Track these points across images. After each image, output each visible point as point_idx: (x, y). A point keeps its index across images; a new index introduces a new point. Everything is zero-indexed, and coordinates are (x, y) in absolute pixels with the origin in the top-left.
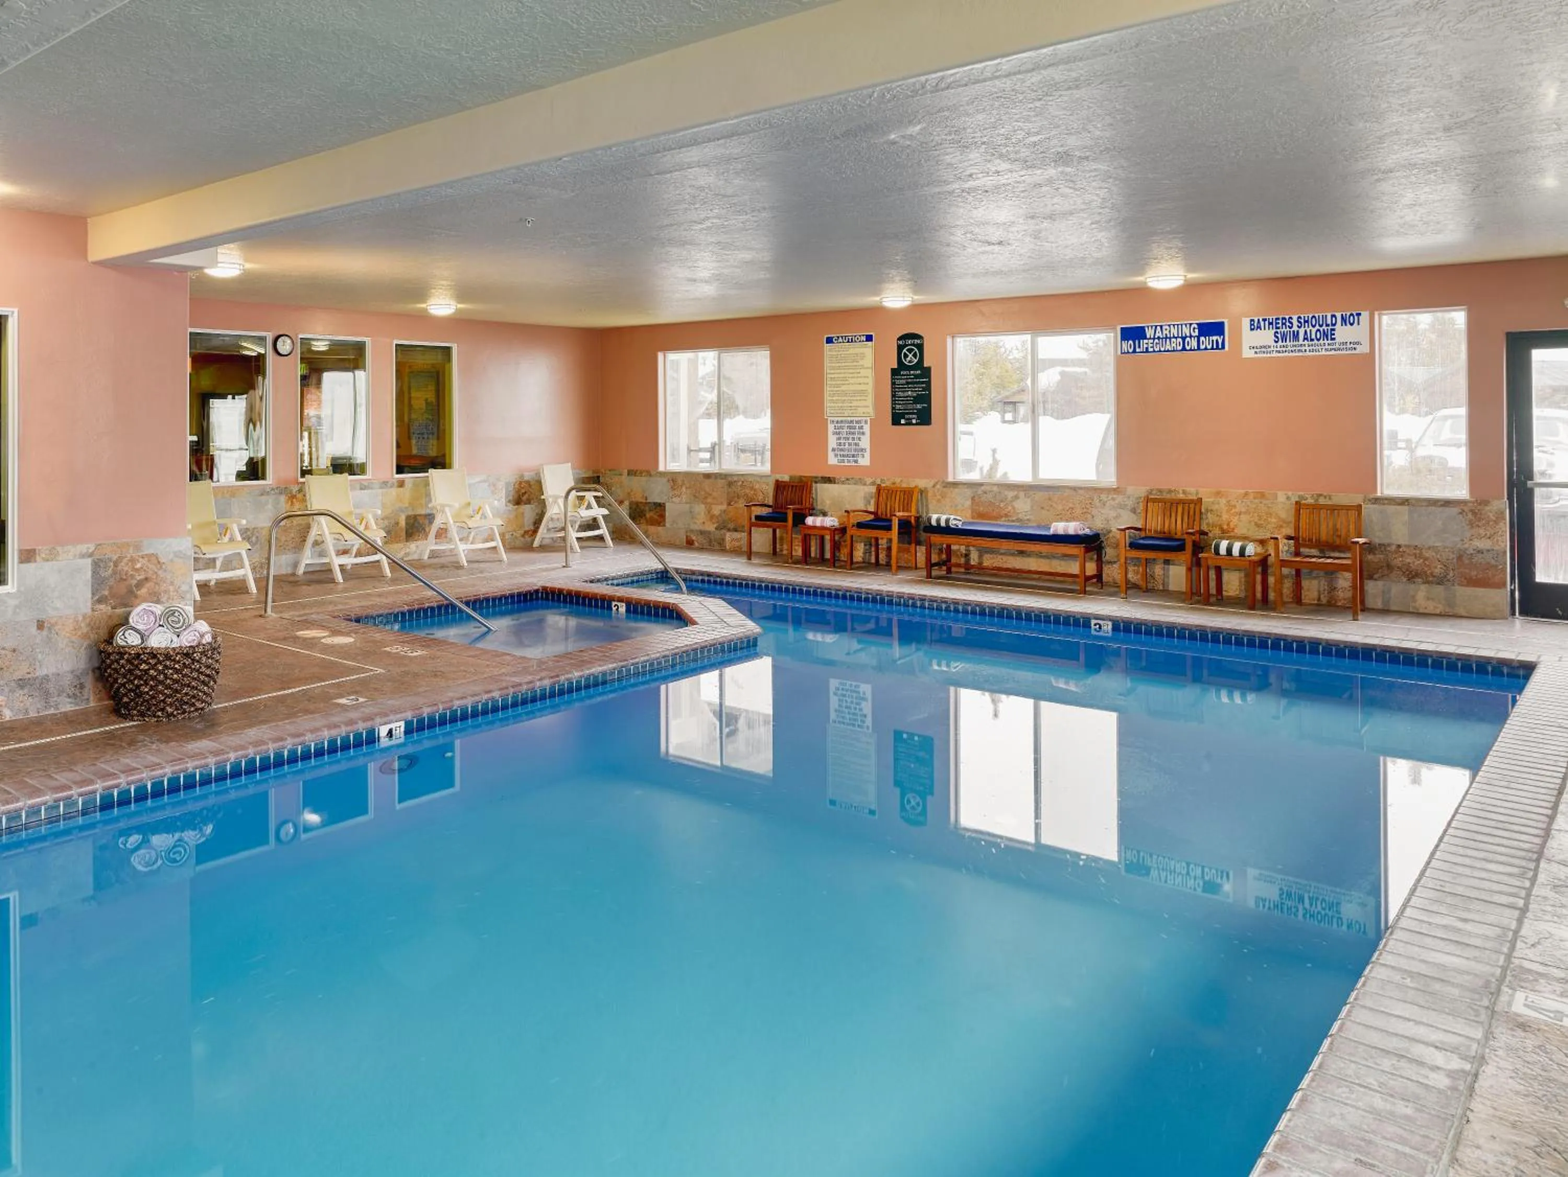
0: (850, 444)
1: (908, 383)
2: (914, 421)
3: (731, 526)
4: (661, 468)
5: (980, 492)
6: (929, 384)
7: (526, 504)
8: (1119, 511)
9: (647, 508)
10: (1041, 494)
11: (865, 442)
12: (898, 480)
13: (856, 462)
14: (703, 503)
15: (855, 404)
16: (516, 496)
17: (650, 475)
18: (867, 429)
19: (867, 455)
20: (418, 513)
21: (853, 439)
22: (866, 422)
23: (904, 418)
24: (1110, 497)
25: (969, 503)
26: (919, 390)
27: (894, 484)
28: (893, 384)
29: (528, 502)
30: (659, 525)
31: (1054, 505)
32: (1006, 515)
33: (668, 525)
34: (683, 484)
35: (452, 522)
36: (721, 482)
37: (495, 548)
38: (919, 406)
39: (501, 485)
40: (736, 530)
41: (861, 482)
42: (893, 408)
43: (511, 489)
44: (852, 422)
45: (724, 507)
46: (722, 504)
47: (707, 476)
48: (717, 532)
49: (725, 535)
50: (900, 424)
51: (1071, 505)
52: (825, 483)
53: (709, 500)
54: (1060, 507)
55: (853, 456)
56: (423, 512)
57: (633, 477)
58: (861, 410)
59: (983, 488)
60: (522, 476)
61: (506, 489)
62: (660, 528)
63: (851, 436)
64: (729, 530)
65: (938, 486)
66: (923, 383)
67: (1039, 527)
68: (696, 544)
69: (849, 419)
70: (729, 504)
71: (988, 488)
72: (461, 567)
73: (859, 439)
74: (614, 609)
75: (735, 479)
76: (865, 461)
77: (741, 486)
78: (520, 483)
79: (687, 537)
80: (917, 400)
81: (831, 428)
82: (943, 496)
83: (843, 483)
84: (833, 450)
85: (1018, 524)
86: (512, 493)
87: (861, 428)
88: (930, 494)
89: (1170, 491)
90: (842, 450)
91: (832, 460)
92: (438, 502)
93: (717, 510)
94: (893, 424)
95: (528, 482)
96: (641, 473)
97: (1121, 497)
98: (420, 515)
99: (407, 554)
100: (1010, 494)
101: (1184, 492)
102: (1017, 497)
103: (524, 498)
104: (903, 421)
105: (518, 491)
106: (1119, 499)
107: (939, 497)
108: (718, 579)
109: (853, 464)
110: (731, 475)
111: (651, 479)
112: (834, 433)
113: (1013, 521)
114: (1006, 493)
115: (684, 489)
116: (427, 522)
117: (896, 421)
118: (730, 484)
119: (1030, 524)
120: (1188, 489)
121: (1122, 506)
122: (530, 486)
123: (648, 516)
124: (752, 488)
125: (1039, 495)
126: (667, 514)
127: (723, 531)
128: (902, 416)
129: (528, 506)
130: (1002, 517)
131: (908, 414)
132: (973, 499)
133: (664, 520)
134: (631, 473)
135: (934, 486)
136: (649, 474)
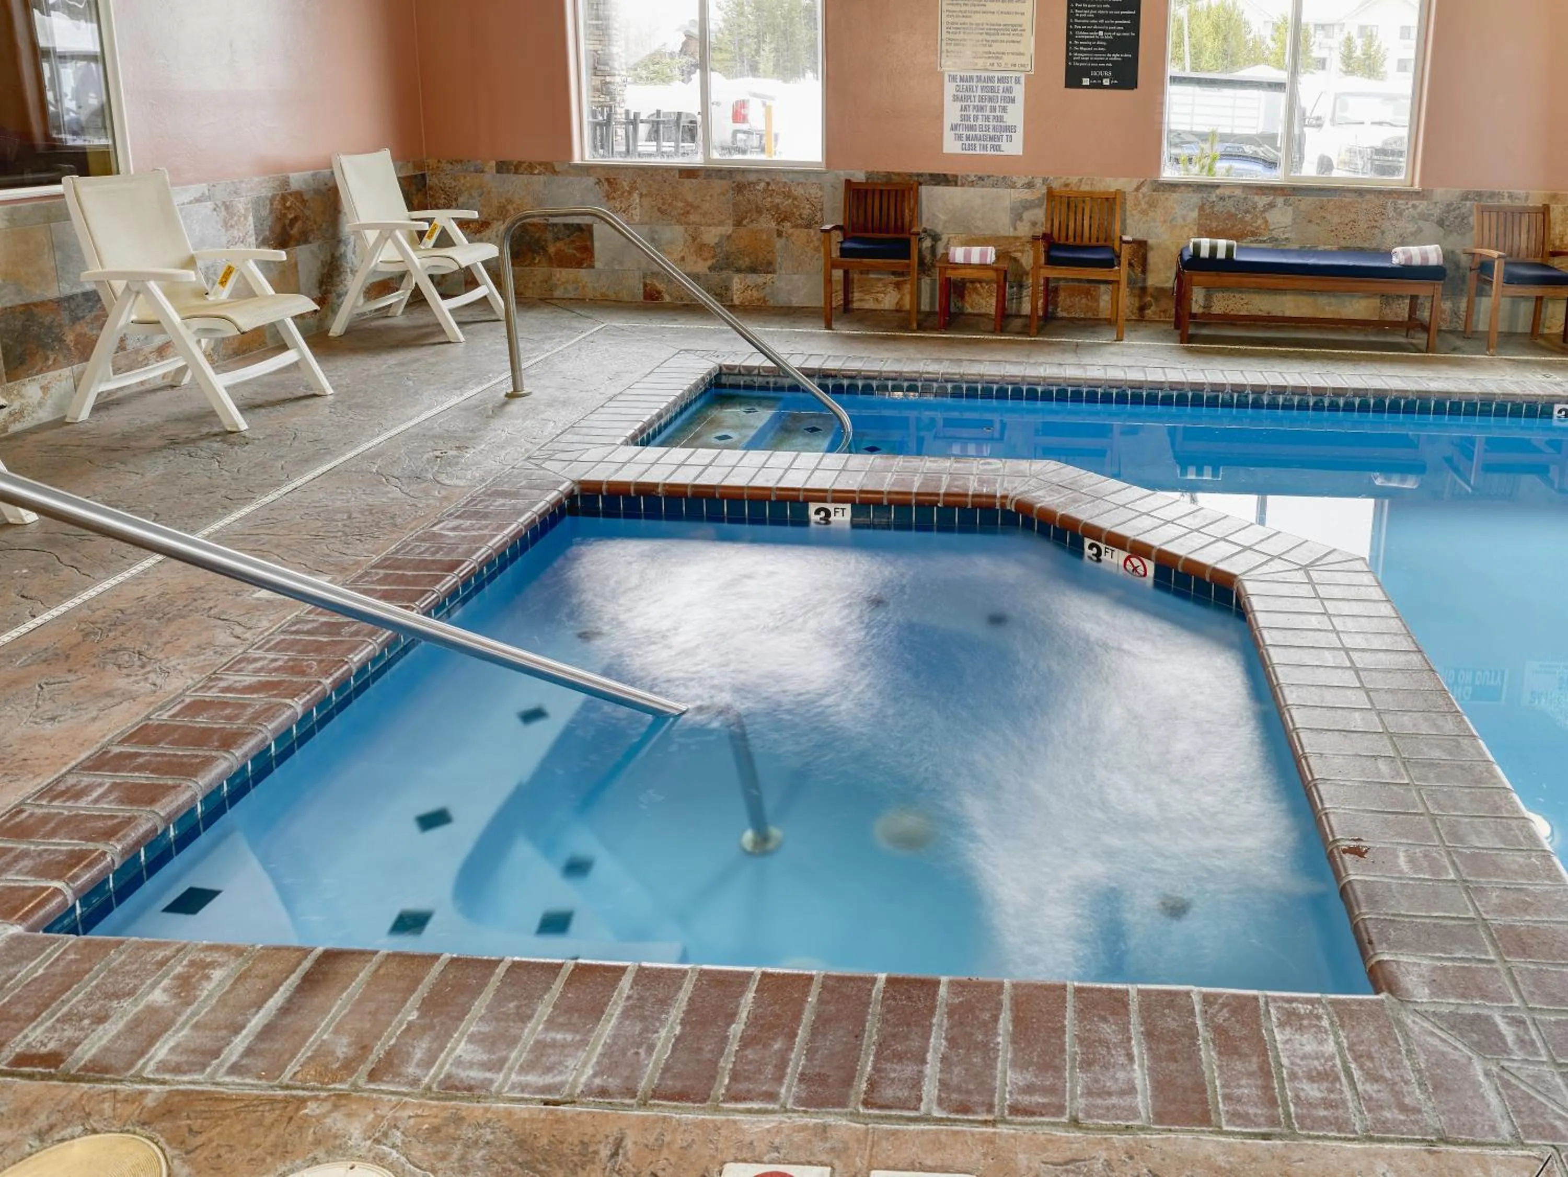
0: (987, 118)
1: (1097, 17)
2: (1106, 82)
3: (745, 262)
4: (577, 160)
5: (1213, 197)
6: (1136, 19)
7: (298, 244)
8: (1420, 223)
9: (549, 236)
10: (1310, 199)
11: (1015, 115)
12: (1074, 180)
13: (997, 148)
14: (678, 221)
15: (996, 48)
16: (278, 229)
17: (555, 172)
18: (1019, 92)
19: (1018, 137)
20: (35, 299)
21: (993, 109)
22: (1017, 81)
23: (1088, 76)
24: (1411, 203)
25: (1195, 214)
26: (1117, 30)
27: (1067, 185)
28: (1070, 16)
29: (304, 238)
30: (579, 264)
31: (1329, 216)
32: (1253, 234)
33: (598, 265)
34: (633, 188)
35: (176, 318)
36: (719, 185)
37: (295, 366)
38: (1116, 57)
39: (241, 204)
40: (753, 270)
41: (1006, 182)
42: (1069, 59)
43: (265, 212)
44: (990, 79)
45: (728, 229)
46: (721, 223)
47: (689, 173)
48: (713, 274)
49: (731, 279)
50: (1080, 86)
51: (1353, 216)
52: (937, 184)
53: (692, 218)
54: (1336, 220)
55: (991, 138)
56: (53, 293)
57: (512, 177)
58: (1008, 59)
59: (1218, 192)
60: (286, 182)
61: (256, 212)
62: (582, 272)
63: (989, 104)
64: (739, 271)
65: (1144, 189)
66: (1125, 17)
67: (1301, 252)
68: (667, 299)
69: (985, 74)
70: (738, 223)
71: (1227, 192)
72: (228, 435)
73: (1004, 109)
74: (814, 518)
75: (752, 178)
76: (1014, 147)
77: (765, 190)
78: (284, 198)
79: (645, 285)
80: (1113, 46)
81: (950, 89)
82: (1152, 205)
83: (972, 184)
84: (954, 127)
85: (1270, 245)
86: (269, 222)
87: (1009, 90)
88: (1129, 204)
89: (1492, 195)
90: (972, 128)
91: (951, 145)
92: (111, 265)
93: (711, 235)
94: (1067, 86)
95: (298, 195)
96: (531, 167)
97: (1425, 203)
98: (43, 304)
99: (18, 415)
100: (1262, 201)
101: (1511, 196)
102: (1272, 205)
103: (295, 231)
104: (1086, 81)
105: (280, 218)
106: (1422, 205)
107: (1144, 206)
108: (845, 382)
109: (990, 152)
110: (743, 171)
111: (558, 179)
112: (956, 98)
113: (1264, 242)
114: (1256, 198)
115: (636, 195)
116: (65, 317)
117: (1073, 79)
118: (740, 188)
119: (1289, 246)
120: (1516, 191)
121: (1424, 217)
122: (304, 202)
123: (552, 250)
124: (788, 195)
125: (1307, 202)
126: (597, 244)
127: (725, 274)
128: (1086, 72)
129: (303, 247)
130: (1247, 235)
131: (1094, 69)
132: (1202, 208)
133: (592, 255)
134: (502, 167)
135: (1138, 189)
136: (550, 168)
